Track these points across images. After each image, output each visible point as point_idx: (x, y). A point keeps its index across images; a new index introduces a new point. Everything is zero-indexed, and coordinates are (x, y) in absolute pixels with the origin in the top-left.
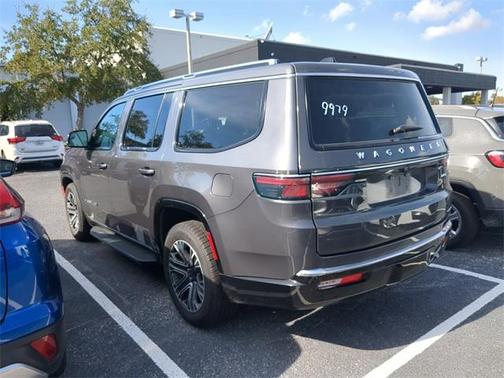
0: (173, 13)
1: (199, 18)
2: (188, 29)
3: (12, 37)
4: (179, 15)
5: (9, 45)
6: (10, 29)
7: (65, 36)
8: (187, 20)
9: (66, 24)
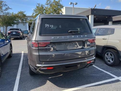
0: (70, 3)
1: (76, 4)
2: (73, 7)
3: (35, 11)
4: (71, 3)
5: (34, 12)
6: (34, 9)
7: (45, 10)
8: (73, 5)
9: (46, 7)
